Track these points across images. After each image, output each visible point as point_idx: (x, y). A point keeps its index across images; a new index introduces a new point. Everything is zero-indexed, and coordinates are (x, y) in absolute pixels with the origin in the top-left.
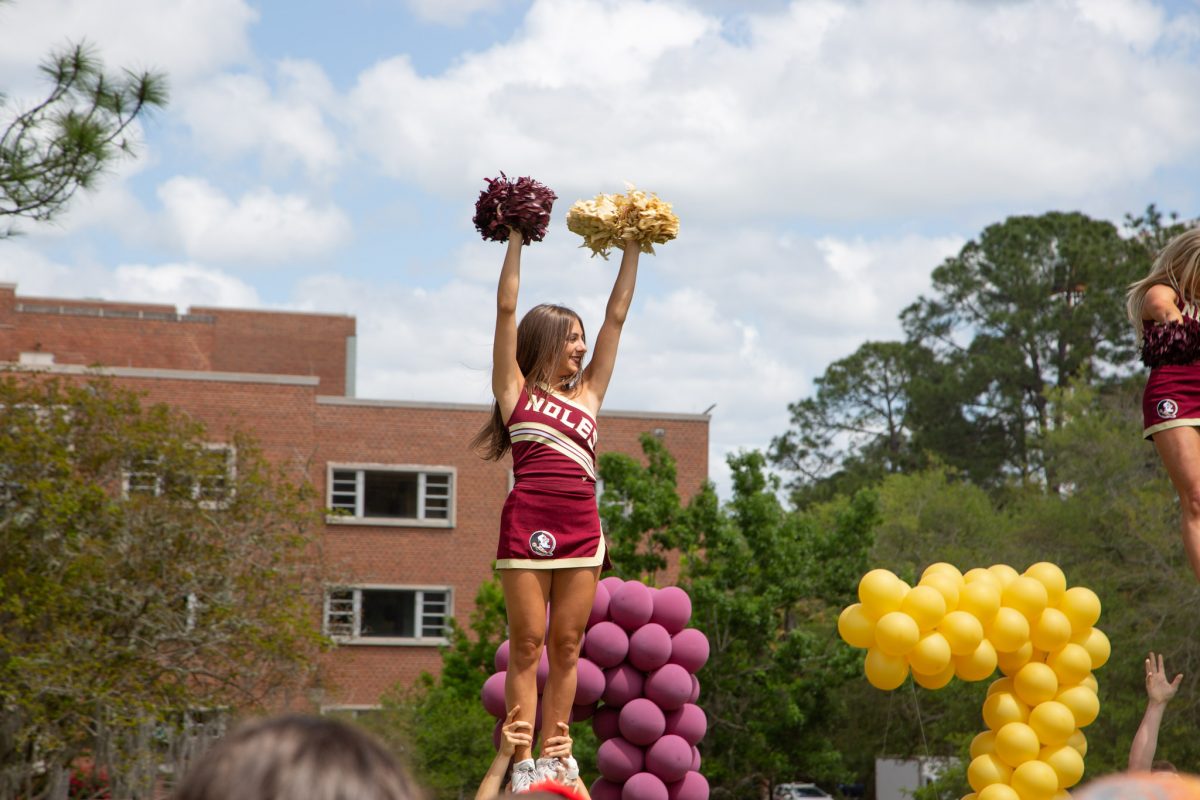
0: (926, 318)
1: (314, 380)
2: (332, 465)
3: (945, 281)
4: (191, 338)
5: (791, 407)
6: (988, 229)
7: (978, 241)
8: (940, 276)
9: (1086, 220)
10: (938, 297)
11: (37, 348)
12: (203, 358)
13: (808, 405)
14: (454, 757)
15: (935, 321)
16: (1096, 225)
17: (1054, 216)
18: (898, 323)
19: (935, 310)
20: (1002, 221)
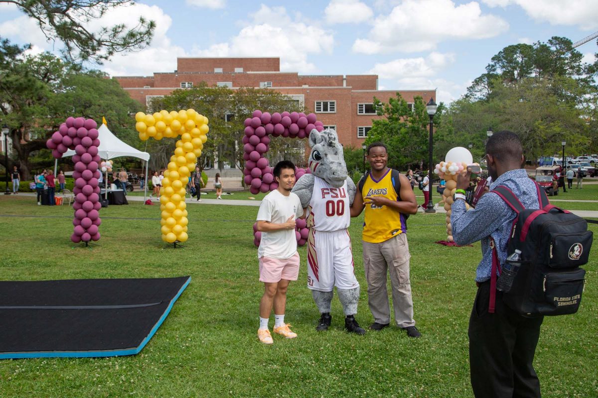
0: (491, 68)
1: (351, 87)
2: (358, 104)
3: (494, 60)
4: (334, 81)
5: (467, 88)
6: (504, 48)
7: (502, 51)
8: (493, 59)
9: (526, 45)
10: (493, 63)
11: (305, 84)
12: (336, 84)
13: (471, 87)
14: (355, 158)
15: (493, 68)
16: (528, 46)
17: (519, 45)
18: (485, 69)
19: (493, 66)
20: (508, 46)
